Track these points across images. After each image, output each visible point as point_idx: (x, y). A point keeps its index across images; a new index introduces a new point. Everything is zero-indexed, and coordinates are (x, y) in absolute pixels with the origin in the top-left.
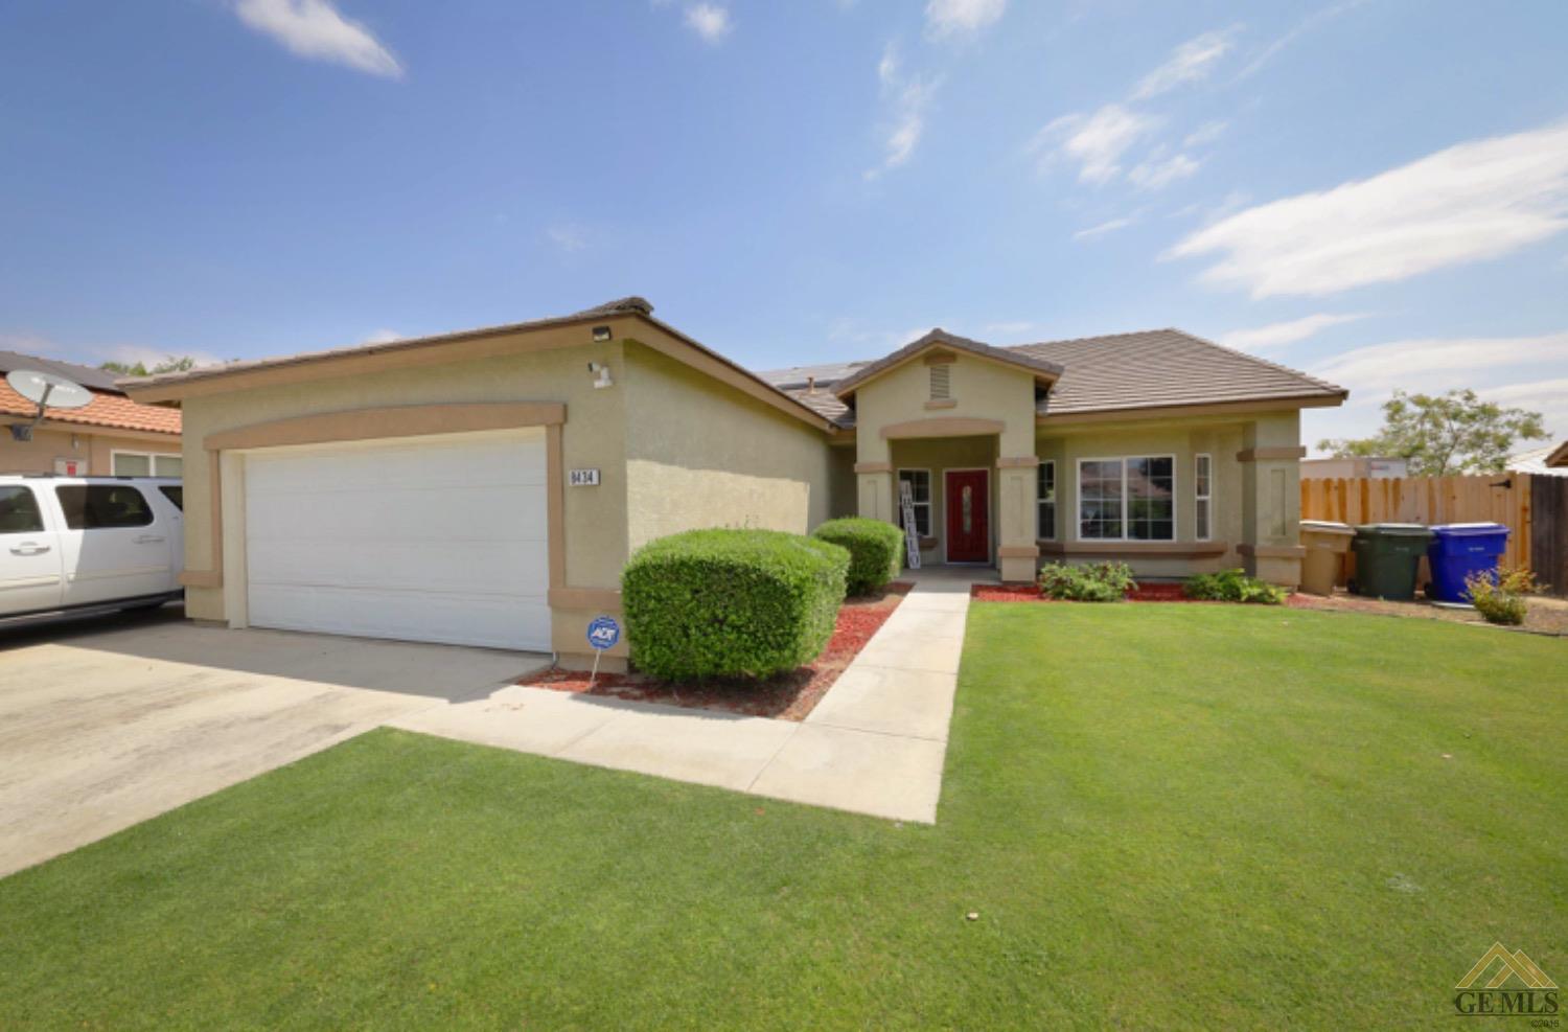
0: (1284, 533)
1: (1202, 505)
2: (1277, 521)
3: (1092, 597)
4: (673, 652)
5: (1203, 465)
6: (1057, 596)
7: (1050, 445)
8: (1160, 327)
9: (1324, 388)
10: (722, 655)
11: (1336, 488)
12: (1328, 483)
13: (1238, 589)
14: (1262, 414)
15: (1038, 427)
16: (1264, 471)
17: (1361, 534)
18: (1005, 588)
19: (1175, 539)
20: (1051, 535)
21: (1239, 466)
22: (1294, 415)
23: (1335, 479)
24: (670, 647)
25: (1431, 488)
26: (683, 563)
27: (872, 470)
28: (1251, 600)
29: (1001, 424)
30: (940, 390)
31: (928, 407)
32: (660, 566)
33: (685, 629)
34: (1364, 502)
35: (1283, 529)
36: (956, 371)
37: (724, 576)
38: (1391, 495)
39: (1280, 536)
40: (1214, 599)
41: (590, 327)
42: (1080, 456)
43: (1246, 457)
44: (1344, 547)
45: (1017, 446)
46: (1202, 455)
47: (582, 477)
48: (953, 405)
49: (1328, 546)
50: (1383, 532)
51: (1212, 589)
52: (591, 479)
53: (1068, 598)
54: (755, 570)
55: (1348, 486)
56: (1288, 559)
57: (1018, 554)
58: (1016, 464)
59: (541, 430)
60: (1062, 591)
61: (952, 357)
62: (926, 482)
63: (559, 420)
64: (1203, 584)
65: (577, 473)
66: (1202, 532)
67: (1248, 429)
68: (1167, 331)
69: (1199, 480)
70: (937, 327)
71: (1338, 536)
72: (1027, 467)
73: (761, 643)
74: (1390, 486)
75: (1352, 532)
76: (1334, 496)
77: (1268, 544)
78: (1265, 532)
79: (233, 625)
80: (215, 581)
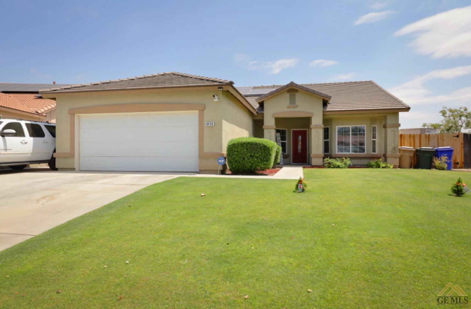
1: (374, 142)
2: (393, 146)
3: (338, 167)
4: (241, 164)
5: (374, 129)
7: (327, 121)
8: (368, 80)
9: (405, 106)
10: (253, 164)
11: (413, 137)
12: (410, 135)
13: (380, 165)
14: (389, 113)
15: (324, 115)
16: (389, 130)
17: (417, 151)
19: (365, 153)
20: (328, 152)
21: (384, 129)
22: (397, 114)
23: (412, 134)
24: (240, 163)
25: (438, 137)
26: (244, 143)
27: (269, 128)
28: (383, 167)
29: (312, 114)
30: (292, 101)
31: (288, 107)
32: (239, 144)
33: (244, 159)
34: (420, 141)
35: (394, 149)
36: (298, 96)
37: (254, 146)
38: (427, 139)
39: (393, 151)
40: (373, 168)
41: (217, 87)
42: (337, 125)
43: (385, 127)
44: (412, 155)
45: (317, 121)
46: (374, 126)
47: (210, 124)
48: (297, 107)
49: (407, 154)
50: (422, 150)
51: (373, 165)
52: (212, 124)
53: (332, 168)
54: (262, 144)
55: (416, 136)
56: (395, 157)
57: (317, 156)
58: (317, 127)
59: (197, 112)
60: (330, 166)
61: (296, 91)
62: (285, 134)
63: (202, 109)
64: (370, 164)
65: (208, 123)
66: (374, 150)
67: (385, 117)
68: (370, 81)
69: (373, 134)
70: (292, 81)
71: (411, 151)
72: (320, 128)
73: (262, 160)
74: (427, 136)
75: (414, 150)
76: (412, 139)
77: (391, 153)
78: (389, 149)
79: (76, 169)
80: (71, 155)
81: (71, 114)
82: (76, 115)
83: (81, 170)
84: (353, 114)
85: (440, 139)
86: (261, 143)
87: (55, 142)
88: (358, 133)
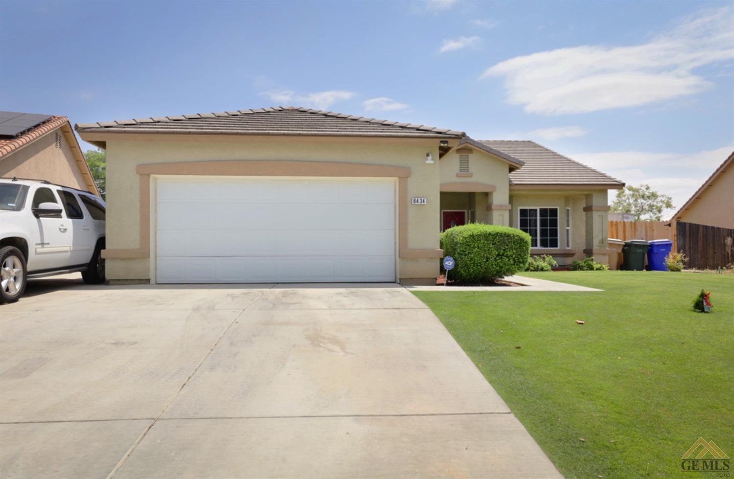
0: (603, 243)
1: (568, 230)
2: (600, 237)
3: (542, 270)
5: (568, 213)
9: (616, 181)
11: (615, 225)
12: (612, 223)
13: (592, 266)
14: (595, 191)
16: (596, 215)
17: (627, 245)
19: (559, 248)
21: (584, 213)
22: (606, 192)
23: (614, 221)
24: (480, 266)
25: (646, 227)
26: (490, 234)
28: (597, 269)
29: (494, 187)
30: (464, 168)
31: (458, 176)
32: (480, 235)
33: (487, 259)
34: (624, 232)
35: (602, 242)
36: (473, 158)
37: (506, 238)
38: (633, 228)
39: (601, 244)
40: (583, 270)
41: (439, 140)
42: (519, 206)
43: (588, 209)
44: (620, 251)
45: (501, 198)
46: (568, 208)
47: (419, 201)
48: (471, 176)
49: (615, 249)
50: (634, 243)
51: (582, 266)
52: (424, 202)
53: (532, 271)
55: (619, 225)
56: (604, 254)
58: (501, 207)
59: (395, 179)
61: (470, 151)
63: (403, 175)
64: (579, 264)
65: (416, 199)
67: (588, 197)
68: (529, 141)
69: (567, 219)
71: (619, 245)
72: (505, 210)
73: (516, 262)
74: (633, 224)
75: (623, 243)
76: (614, 228)
77: (598, 248)
78: (596, 243)
79: (152, 281)
80: (143, 253)
81: (141, 175)
82: (152, 176)
83: (158, 282)
84: (548, 190)
85: (648, 229)
86: (515, 234)
87: (102, 227)
88: (549, 218)
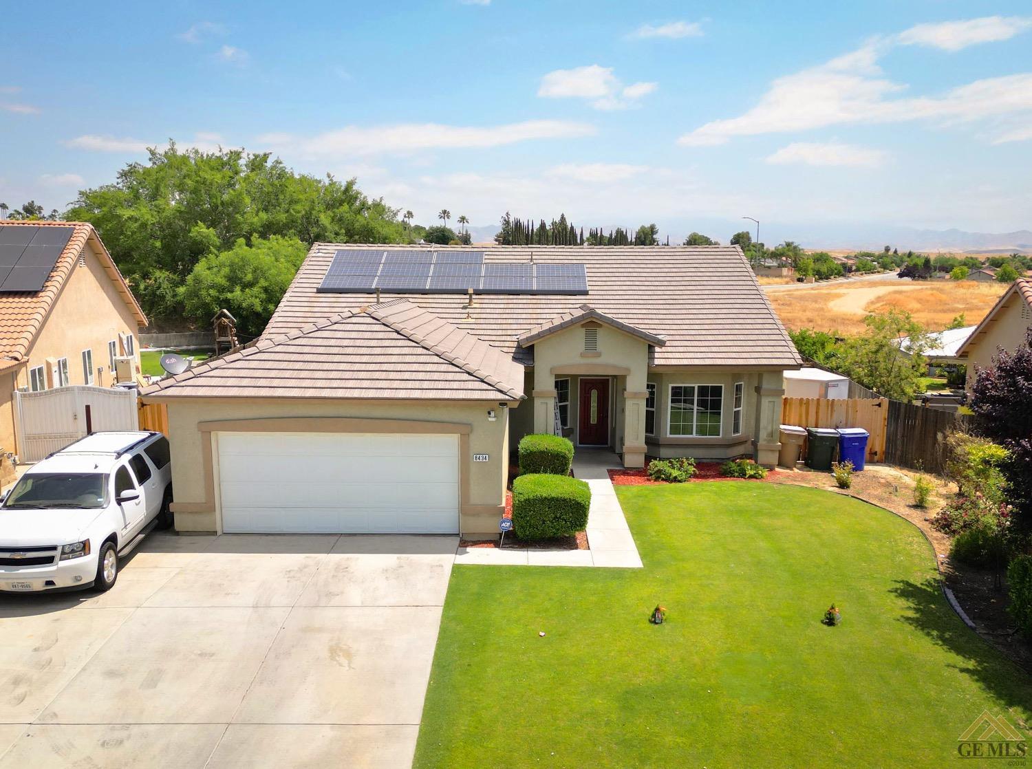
0: (772, 436)
1: (737, 413)
2: (769, 428)
3: (675, 480)
4: (538, 530)
5: (738, 388)
6: (657, 479)
7: (655, 377)
9: (794, 359)
11: (805, 404)
12: (801, 400)
13: (745, 471)
15: (649, 374)
16: (765, 402)
17: (810, 434)
18: (626, 472)
19: (721, 436)
20: (652, 432)
21: (755, 394)
22: (781, 372)
25: (847, 405)
26: (546, 498)
27: (543, 395)
28: (751, 477)
29: (628, 370)
30: (591, 343)
31: (582, 355)
33: (544, 522)
34: (817, 413)
35: (771, 435)
36: (601, 334)
37: (562, 502)
38: (830, 407)
39: (770, 438)
40: (734, 477)
41: (497, 403)
42: (671, 384)
43: (758, 391)
44: (801, 442)
45: (637, 384)
46: (739, 383)
47: (481, 458)
48: (599, 355)
49: (794, 441)
50: (819, 435)
51: (734, 471)
52: (486, 459)
53: (663, 480)
55: (811, 403)
56: (772, 451)
57: (634, 451)
58: (636, 395)
59: (456, 437)
60: (660, 476)
61: (600, 326)
63: (466, 432)
64: (730, 468)
65: (478, 456)
66: (736, 430)
67: (760, 376)
69: (736, 399)
70: (592, 308)
71: (800, 435)
72: (641, 396)
74: (830, 403)
75: (806, 434)
76: (804, 407)
77: (764, 443)
78: (763, 435)
81: (203, 432)
85: (850, 409)
88: (709, 398)
